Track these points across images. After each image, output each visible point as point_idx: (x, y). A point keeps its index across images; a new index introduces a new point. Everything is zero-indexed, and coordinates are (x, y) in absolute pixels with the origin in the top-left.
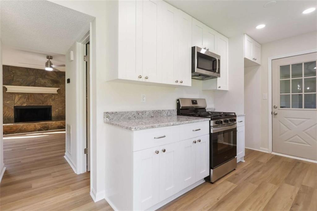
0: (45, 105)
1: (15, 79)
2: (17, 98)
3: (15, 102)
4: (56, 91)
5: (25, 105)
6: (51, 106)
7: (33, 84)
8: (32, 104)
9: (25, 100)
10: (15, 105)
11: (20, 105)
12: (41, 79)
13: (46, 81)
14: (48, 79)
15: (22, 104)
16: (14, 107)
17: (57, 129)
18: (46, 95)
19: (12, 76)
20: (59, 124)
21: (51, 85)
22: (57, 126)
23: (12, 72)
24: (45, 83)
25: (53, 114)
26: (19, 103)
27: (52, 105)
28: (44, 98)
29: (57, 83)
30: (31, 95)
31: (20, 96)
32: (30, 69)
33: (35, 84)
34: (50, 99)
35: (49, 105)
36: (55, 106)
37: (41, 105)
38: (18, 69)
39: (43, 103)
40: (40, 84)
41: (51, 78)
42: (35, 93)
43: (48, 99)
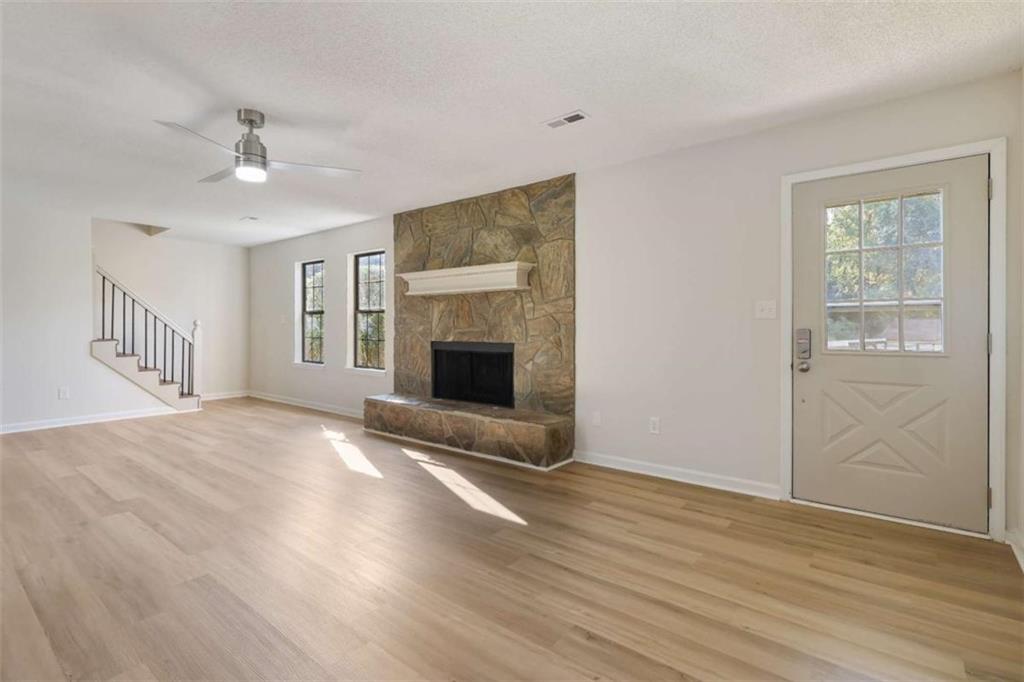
0: (496, 341)
1: (433, 249)
2: (436, 311)
3: (434, 328)
5: (450, 339)
6: (513, 345)
7: (468, 259)
8: (465, 333)
9: (451, 320)
10: (434, 340)
11: (441, 339)
13: (499, 242)
14: (503, 227)
15: (445, 338)
16: (432, 343)
17: (496, 455)
18: (499, 299)
19: (428, 238)
20: (502, 432)
21: (513, 254)
22: (495, 440)
23: (426, 228)
24: (496, 246)
25: (521, 383)
26: (439, 332)
27: (514, 341)
28: (495, 311)
29: (528, 240)
30: (462, 301)
31: (442, 305)
32: (462, 204)
33: (471, 257)
34: (510, 318)
35: (506, 340)
36: (521, 348)
37: (486, 340)
38: (437, 214)
39: (490, 333)
40: (482, 256)
41: (510, 223)
42: (473, 294)
43: (503, 313)
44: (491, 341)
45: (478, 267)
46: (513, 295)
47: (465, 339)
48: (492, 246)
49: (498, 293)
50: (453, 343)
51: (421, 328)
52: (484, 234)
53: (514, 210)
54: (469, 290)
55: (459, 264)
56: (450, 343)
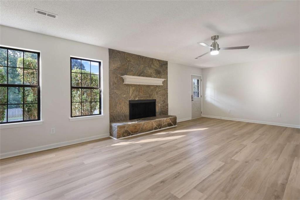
0: (151, 99)
1: (129, 68)
2: (131, 90)
3: (130, 96)
4: (162, 83)
5: (137, 99)
7: (143, 74)
8: (142, 97)
9: (137, 93)
10: (130, 100)
11: (133, 99)
12: (148, 69)
14: (153, 68)
15: (135, 98)
18: (152, 88)
19: (128, 64)
21: (156, 76)
23: (127, 60)
24: (151, 73)
25: (158, 109)
26: (132, 97)
27: (156, 99)
28: (151, 91)
29: (159, 73)
30: (141, 87)
31: (133, 88)
32: (141, 57)
33: (144, 74)
34: (155, 92)
35: (154, 98)
36: (158, 100)
37: (149, 99)
38: (131, 57)
39: (150, 97)
40: (148, 75)
41: (155, 68)
42: (144, 85)
43: (153, 91)
44: (150, 99)
45: (146, 77)
46: (156, 87)
47: (142, 99)
48: (150, 72)
49: (152, 86)
50: (138, 100)
51: (125, 96)
52: (147, 68)
53: (155, 64)
54: (144, 84)
55: (139, 76)
56: (137, 100)
